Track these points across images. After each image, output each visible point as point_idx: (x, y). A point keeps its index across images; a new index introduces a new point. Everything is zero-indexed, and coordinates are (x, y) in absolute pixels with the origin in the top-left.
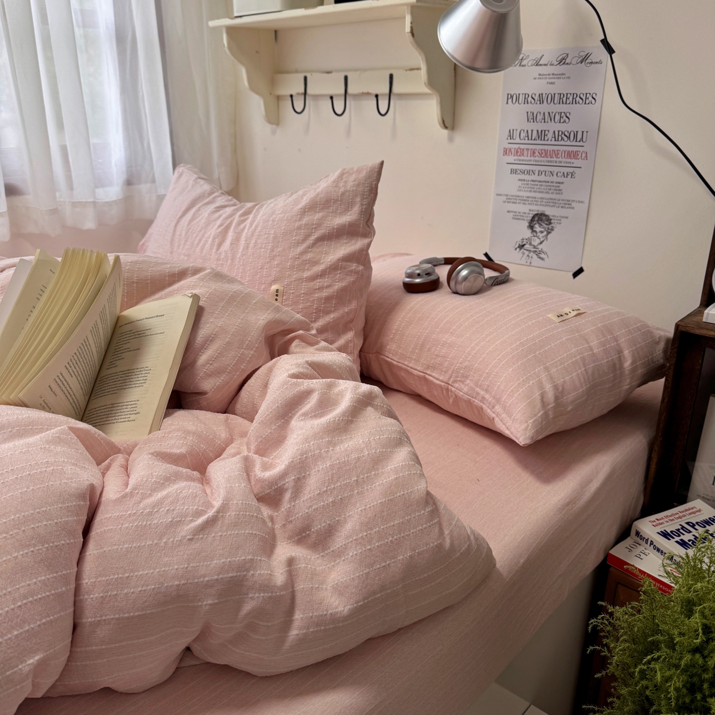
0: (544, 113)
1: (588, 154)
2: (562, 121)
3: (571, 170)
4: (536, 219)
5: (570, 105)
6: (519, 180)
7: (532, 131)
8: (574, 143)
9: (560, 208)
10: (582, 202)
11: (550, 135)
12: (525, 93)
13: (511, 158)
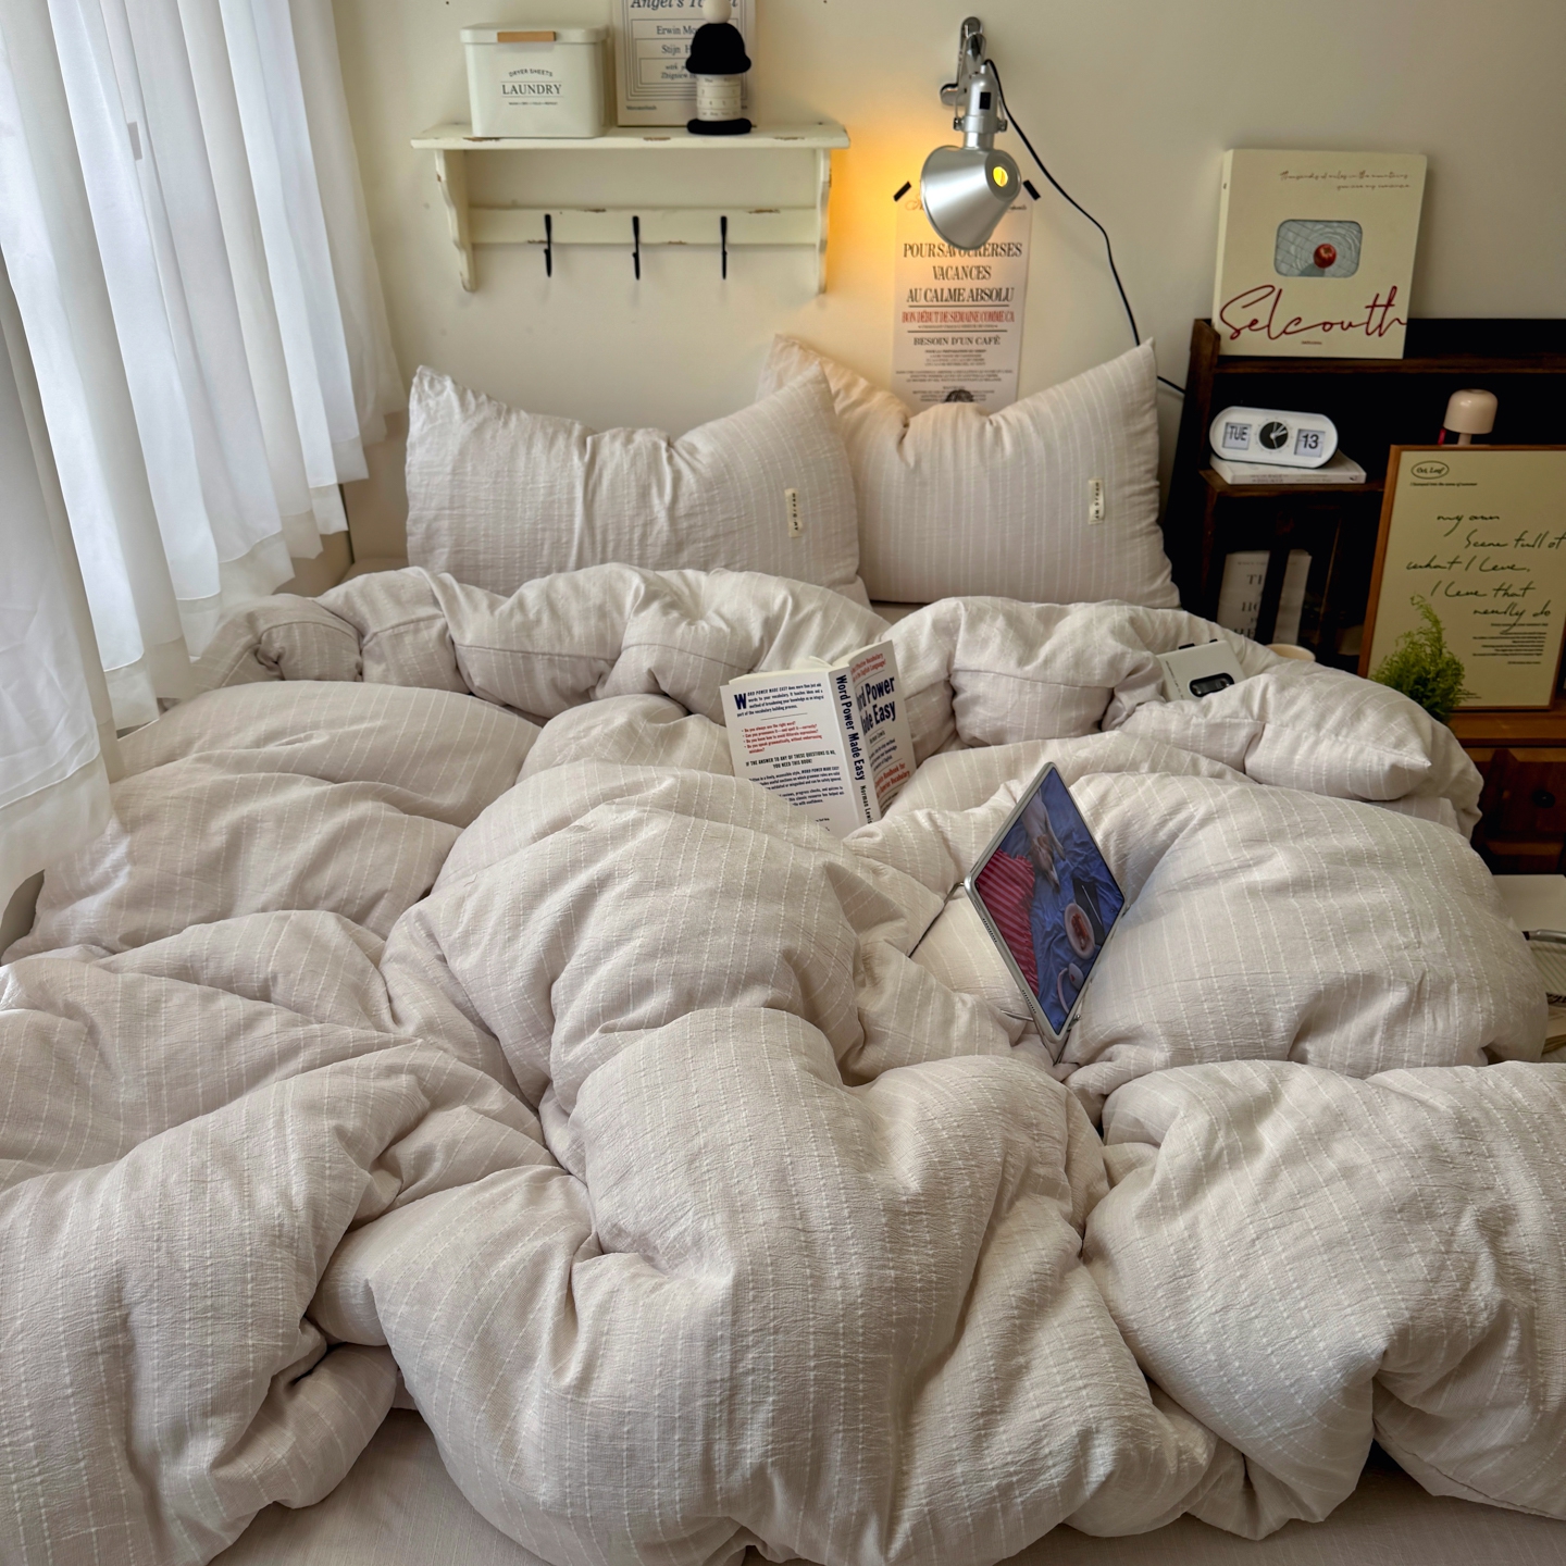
0: (957, 268)
1: (1015, 315)
2: (981, 276)
3: (993, 335)
4: (953, 397)
5: (990, 258)
6: (927, 351)
7: (942, 290)
8: (997, 303)
9: (984, 382)
10: (1010, 371)
11: (966, 294)
12: (929, 242)
13: (915, 326)
